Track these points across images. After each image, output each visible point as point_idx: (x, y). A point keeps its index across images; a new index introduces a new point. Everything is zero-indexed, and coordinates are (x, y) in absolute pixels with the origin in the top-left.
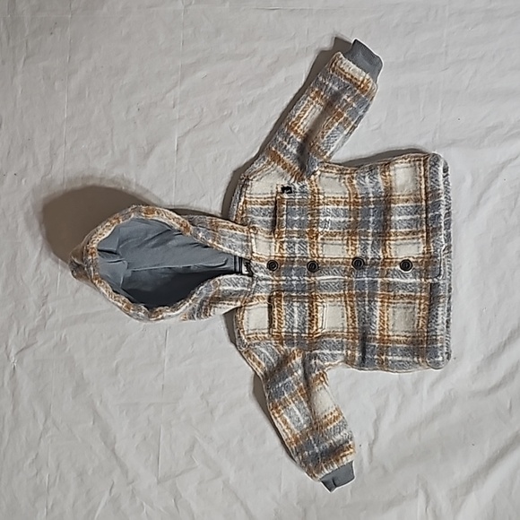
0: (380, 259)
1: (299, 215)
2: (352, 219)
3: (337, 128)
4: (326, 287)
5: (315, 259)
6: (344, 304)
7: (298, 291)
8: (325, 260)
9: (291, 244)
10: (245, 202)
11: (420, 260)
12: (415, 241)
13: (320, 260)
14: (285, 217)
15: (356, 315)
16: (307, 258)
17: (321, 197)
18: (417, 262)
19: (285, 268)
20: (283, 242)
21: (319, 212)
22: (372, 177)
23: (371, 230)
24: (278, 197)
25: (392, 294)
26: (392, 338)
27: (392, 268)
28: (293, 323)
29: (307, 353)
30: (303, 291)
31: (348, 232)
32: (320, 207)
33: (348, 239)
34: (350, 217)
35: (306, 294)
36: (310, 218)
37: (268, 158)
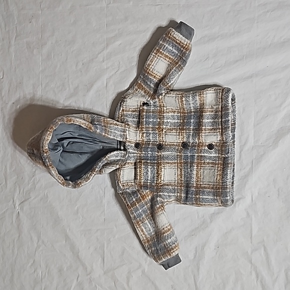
0: (196, 143)
1: (153, 118)
2: (182, 121)
3: (175, 70)
4: (167, 158)
5: (161, 143)
6: (176, 167)
7: (151, 160)
8: (166, 143)
9: (148, 134)
10: (123, 110)
11: (218, 144)
12: (215, 134)
13: (164, 143)
14: (145, 119)
15: (183, 173)
16: (157, 142)
17: (165, 109)
18: (216, 145)
19: (144, 147)
20: (144, 133)
21: (164, 117)
22: (194, 97)
23: (192, 127)
24: (141, 108)
25: (203, 161)
26: (202, 186)
27: (203, 148)
28: (148, 177)
29: (155, 194)
30: (154, 160)
31: (179, 128)
32: (165, 114)
33: (179, 132)
34: (181, 120)
35: (155, 162)
36: (159, 120)
37: (136, 87)
